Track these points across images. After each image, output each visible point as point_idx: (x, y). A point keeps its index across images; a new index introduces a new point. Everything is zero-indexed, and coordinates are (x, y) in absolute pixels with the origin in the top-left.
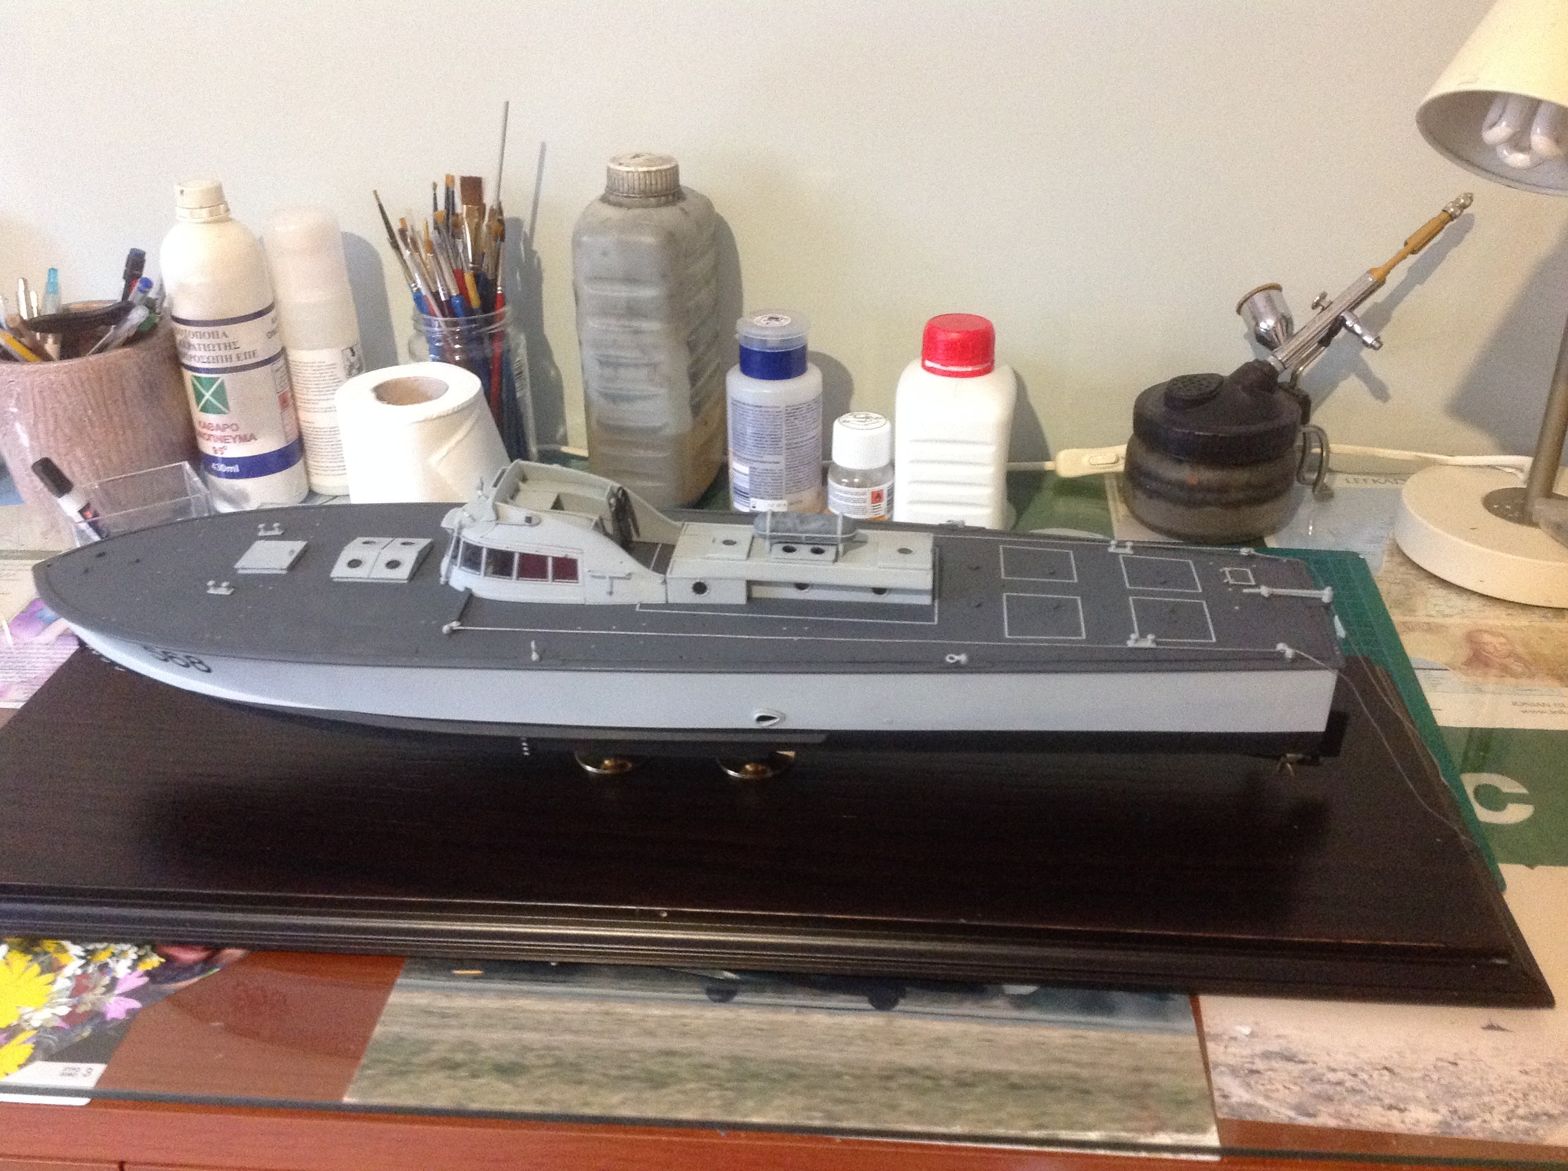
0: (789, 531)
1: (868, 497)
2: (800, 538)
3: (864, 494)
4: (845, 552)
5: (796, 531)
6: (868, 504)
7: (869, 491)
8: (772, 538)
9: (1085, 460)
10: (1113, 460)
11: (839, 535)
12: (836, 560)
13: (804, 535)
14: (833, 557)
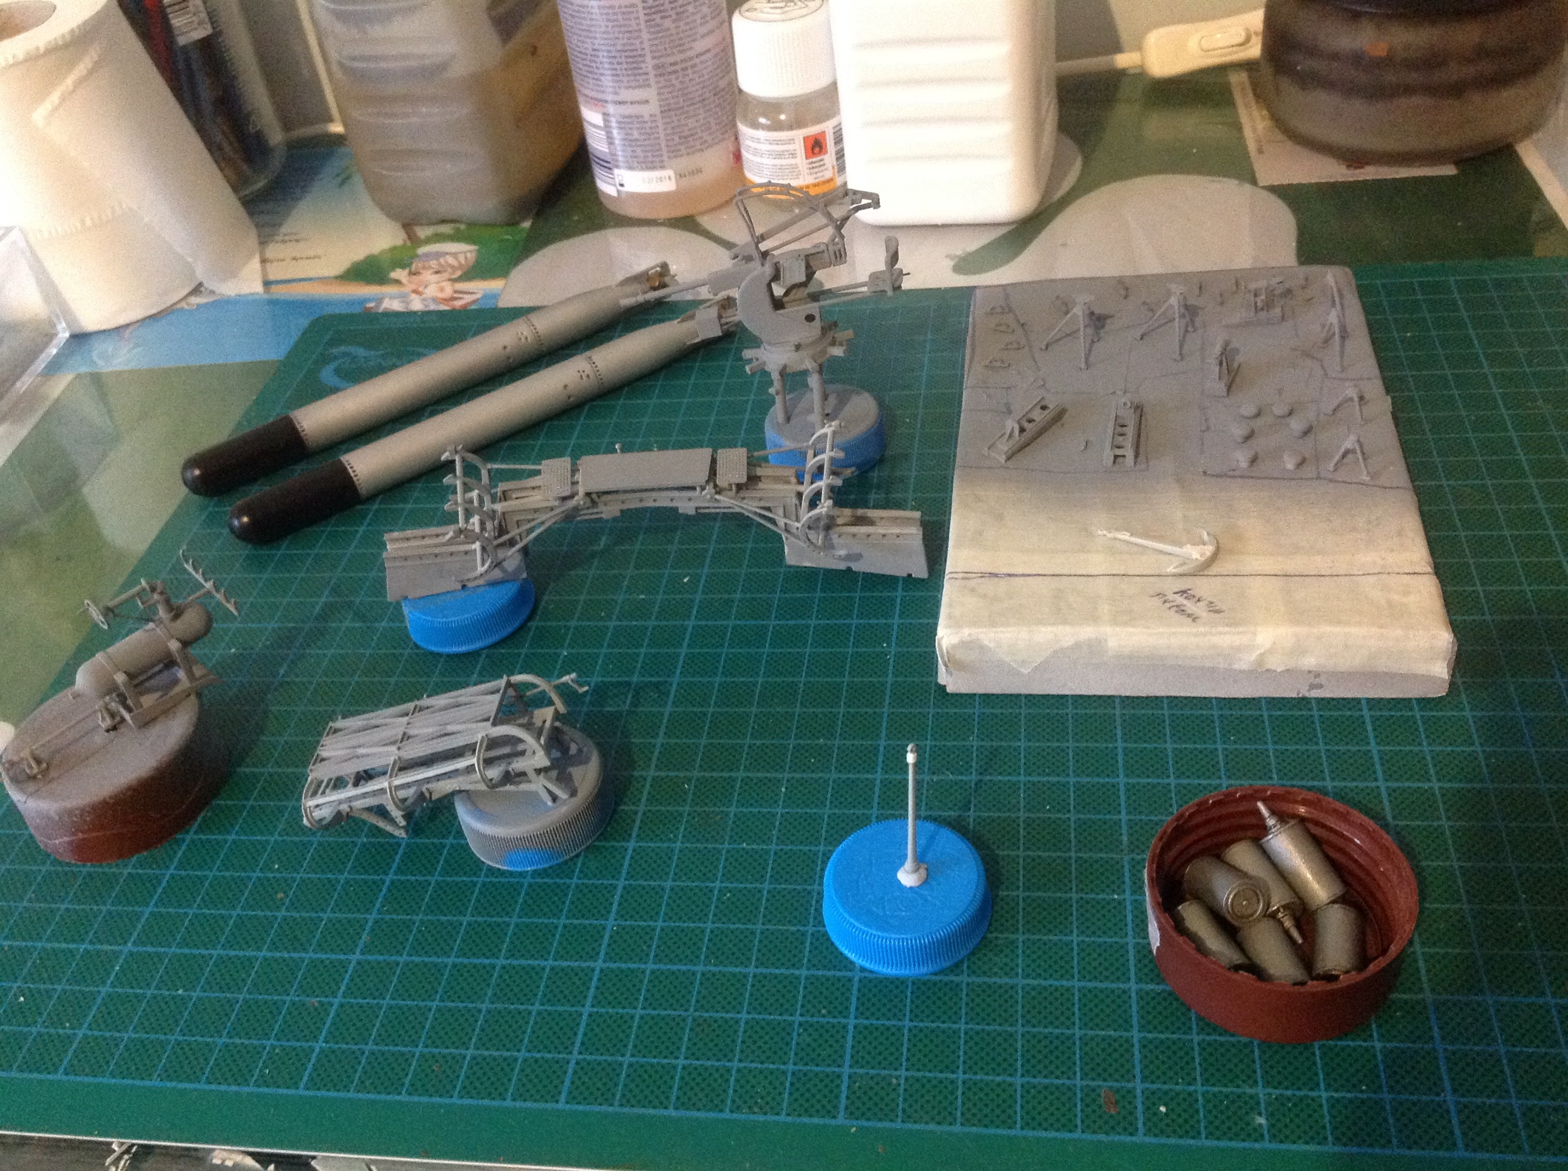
1: (799, 147)
3: (791, 141)
6: (801, 160)
7: (799, 134)
9: (1193, 44)
10: (1240, 39)
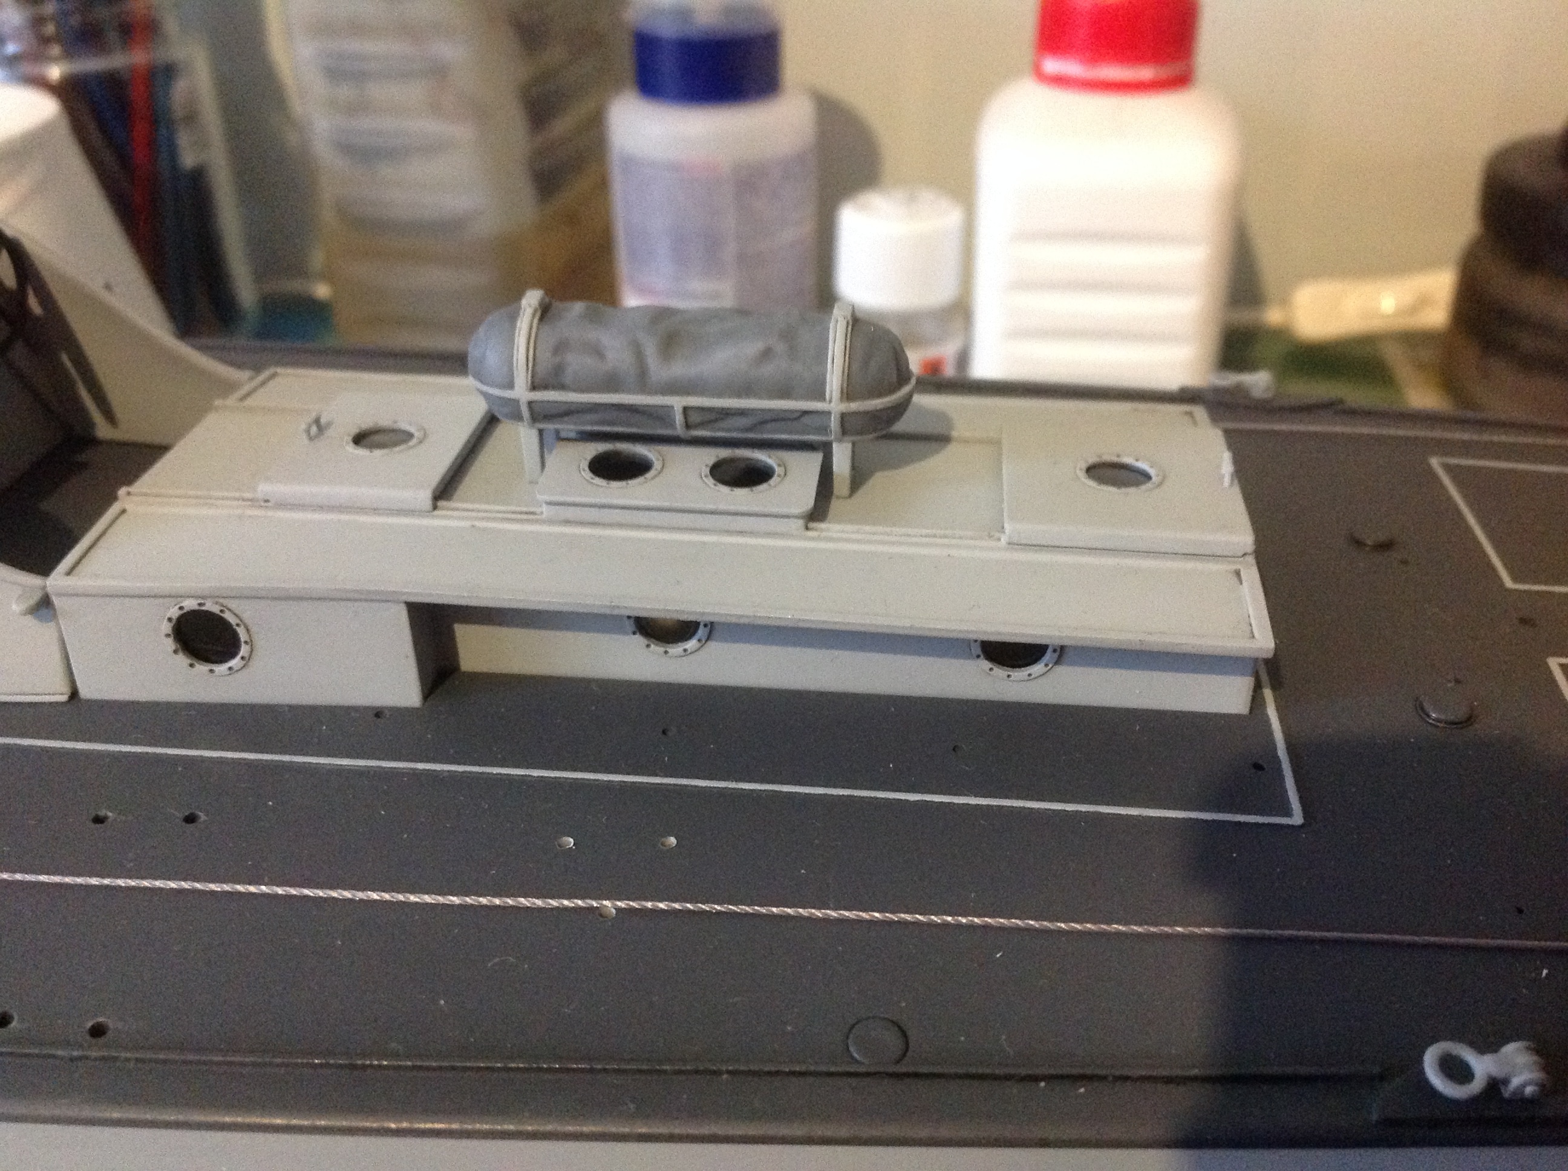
0: (612, 383)
2: (661, 415)
4: (858, 480)
5: (643, 384)
8: (539, 414)
11: (834, 404)
12: (818, 513)
13: (677, 403)
14: (808, 500)
